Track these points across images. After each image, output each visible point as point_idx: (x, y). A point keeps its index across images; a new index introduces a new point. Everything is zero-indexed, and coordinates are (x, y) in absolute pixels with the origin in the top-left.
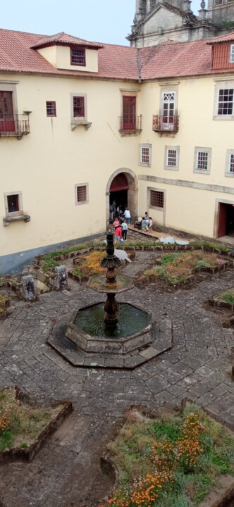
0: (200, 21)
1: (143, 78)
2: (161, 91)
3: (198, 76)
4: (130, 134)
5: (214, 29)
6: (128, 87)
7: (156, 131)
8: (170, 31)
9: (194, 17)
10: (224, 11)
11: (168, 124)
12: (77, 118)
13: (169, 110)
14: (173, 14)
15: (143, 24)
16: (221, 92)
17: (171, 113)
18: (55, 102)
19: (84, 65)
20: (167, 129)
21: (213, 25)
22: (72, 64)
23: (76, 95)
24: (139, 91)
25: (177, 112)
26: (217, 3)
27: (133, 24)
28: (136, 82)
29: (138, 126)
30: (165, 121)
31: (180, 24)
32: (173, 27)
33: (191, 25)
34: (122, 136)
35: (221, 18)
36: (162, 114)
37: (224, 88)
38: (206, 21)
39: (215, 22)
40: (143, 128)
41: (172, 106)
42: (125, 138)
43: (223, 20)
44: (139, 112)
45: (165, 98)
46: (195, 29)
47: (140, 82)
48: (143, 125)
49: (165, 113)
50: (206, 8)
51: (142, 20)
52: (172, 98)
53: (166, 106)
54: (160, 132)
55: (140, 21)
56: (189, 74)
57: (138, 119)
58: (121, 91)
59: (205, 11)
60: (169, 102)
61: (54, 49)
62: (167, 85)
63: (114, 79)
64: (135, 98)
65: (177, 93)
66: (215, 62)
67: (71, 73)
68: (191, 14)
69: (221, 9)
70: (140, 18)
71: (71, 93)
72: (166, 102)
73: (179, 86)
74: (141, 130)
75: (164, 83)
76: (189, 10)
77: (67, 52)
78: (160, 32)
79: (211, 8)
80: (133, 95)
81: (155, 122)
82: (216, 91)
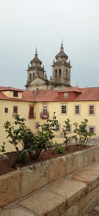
0: (50, 83)
1: (36, 101)
2: (43, 105)
3: (55, 101)
4: (32, 119)
5: (55, 85)
6: (31, 104)
7: (41, 118)
8: (40, 85)
9: (48, 81)
10: (58, 80)
11: (45, 116)
12: (14, 113)
13: (45, 111)
14: (41, 80)
15: (31, 82)
16: (62, 106)
17: (46, 112)
18: (8, 108)
19: (18, 97)
20: (45, 117)
21: (54, 84)
22: (14, 96)
23: (15, 106)
24: (35, 105)
25: (48, 112)
26: (55, 77)
27: (27, 82)
28: (34, 102)
29: (34, 116)
30: (44, 114)
31: (44, 83)
32: (41, 84)
33: (47, 84)
34: (29, 119)
35: (57, 82)
36: (43, 112)
37: (63, 105)
38: (52, 83)
39: (55, 83)
40: (36, 117)
41: (46, 110)
42: (30, 120)
43: (58, 82)
44: (35, 111)
45: (44, 108)
46: (49, 85)
47: (35, 102)
48: (36, 115)
49: (44, 112)
50: (52, 79)
51: (31, 81)
52: (46, 108)
53: (44, 110)
54: (43, 118)
55: (29, 81)
56: (51, 101)
57: (34, 114)
58: (29, 105)
59: (52, 80)
60: (45, 109)
61: (8, 92)
62: (45, 103)
63: (27, 101)
64: (33, 107)
65: (48, 106)
66: (60, 97)
67: (14, 99)
68: (47, 80)
69: (57, 79)
70: (29, 80)
71: (13, 106)
72: (44, 109)
73: (49, 104)
74: (35, 117)
75: (43, 103)
76: (47, 79)
77: (12, 93)
78: (37, 85)
79: (53, 79)
80: (33, 106)
81: (41, 115)
82: (60, 106)
